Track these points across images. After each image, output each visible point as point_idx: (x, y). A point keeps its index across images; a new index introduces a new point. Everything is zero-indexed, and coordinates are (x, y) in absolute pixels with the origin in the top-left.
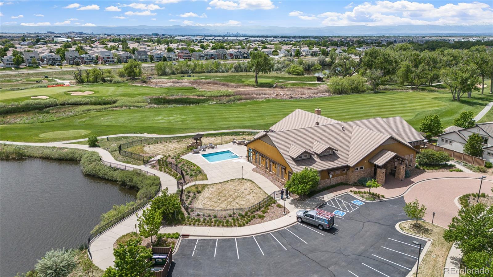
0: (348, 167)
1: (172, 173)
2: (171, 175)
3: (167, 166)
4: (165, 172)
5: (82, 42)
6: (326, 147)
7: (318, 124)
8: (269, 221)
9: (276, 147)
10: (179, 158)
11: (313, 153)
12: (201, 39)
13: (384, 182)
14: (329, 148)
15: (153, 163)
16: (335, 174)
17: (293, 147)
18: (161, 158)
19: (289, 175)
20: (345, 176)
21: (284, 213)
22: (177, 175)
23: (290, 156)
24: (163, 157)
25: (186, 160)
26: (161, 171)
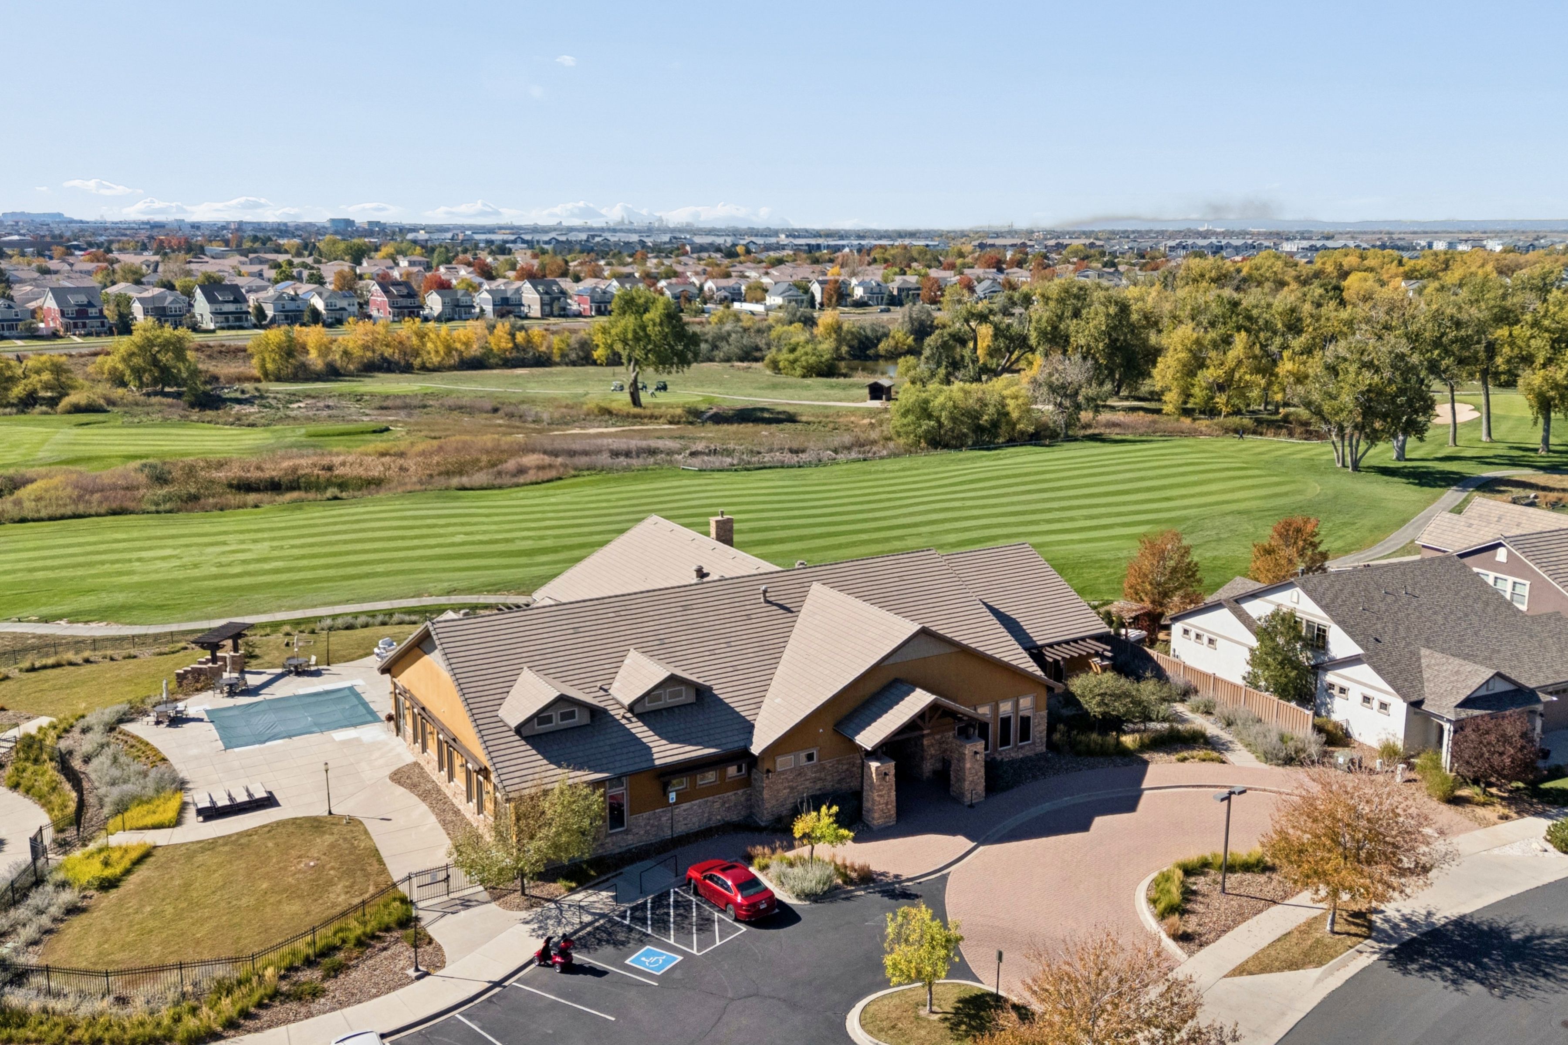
0: (749, 758)
5: (30, 250)
6: (664, 673)
7: (701, 574)
8: (333, 1009)
11: (609, 702)
12: (506, 242)
13: (893, 812)
14: (675, 680)
16: (694, 783)
17: (526, 682)
20: (740, 792)
21: (417, 970)
23: (502, 720)
25: (136, 738)
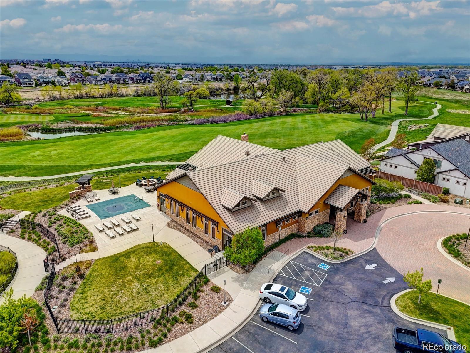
0: (300, 213)
1: (41, 241)
2: (38, 245)
3: (34, 229)
4: (29, 239)
6: (270, 187)
7: (248, 154)
8: (203, 324)
9: (202, 194)
10: (55, 214)
11: (254, 198)
14: (275, 189)
15: (11, 225)
16: (284, 223)
17: (226, 192)
18: (26, 216)
19: (223, 233)
21: (225, 303)
22: (49, 244)
23: (223, 206)
24: (30, 215)
25: (66, 217)
26: (23, 238)
